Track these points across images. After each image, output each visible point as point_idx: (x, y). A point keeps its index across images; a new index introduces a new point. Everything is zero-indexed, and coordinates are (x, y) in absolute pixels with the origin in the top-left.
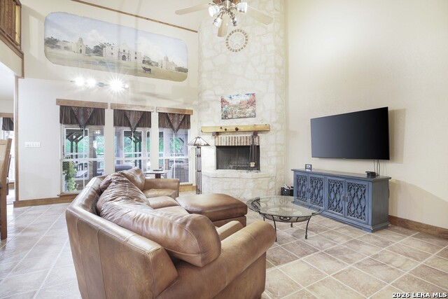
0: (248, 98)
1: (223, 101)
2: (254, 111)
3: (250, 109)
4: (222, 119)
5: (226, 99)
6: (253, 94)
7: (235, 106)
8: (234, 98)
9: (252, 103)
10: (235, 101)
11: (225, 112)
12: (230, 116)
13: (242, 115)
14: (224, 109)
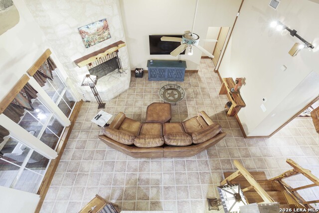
0: (102, 24)
1: (81, 33)
2: (109, 34)
3: (106, 33)
4: (87, 48)
5: (84, 29)
6: (105, 20)
7: (94, 34)
8: (91, 26)
9: (106, 28)
10: (93, 29)
11: (88, 41)
12: (92, 44)
13: (101, 40)
14: (85, 39)
